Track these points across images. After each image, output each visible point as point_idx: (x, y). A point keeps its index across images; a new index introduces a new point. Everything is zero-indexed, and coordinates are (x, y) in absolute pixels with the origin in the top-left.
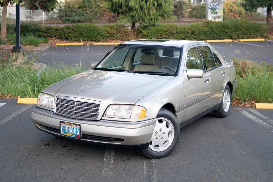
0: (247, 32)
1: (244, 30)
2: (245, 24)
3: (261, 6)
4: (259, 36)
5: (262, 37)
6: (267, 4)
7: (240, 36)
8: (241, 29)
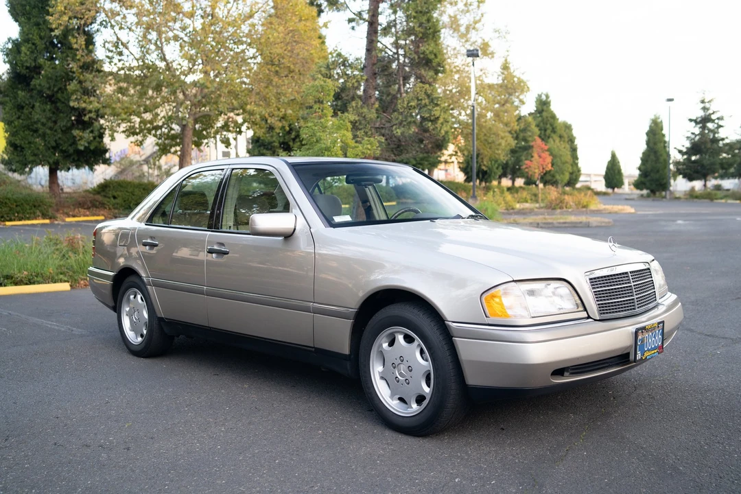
0: (18, 209)
1: (12, 206)
2: (12, 195)
3: (40, 164)
4: (39, 216)
5: (44, 216)
6: (51, 161)
7: (5, 216)
8: (6, 203)
